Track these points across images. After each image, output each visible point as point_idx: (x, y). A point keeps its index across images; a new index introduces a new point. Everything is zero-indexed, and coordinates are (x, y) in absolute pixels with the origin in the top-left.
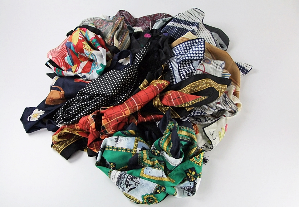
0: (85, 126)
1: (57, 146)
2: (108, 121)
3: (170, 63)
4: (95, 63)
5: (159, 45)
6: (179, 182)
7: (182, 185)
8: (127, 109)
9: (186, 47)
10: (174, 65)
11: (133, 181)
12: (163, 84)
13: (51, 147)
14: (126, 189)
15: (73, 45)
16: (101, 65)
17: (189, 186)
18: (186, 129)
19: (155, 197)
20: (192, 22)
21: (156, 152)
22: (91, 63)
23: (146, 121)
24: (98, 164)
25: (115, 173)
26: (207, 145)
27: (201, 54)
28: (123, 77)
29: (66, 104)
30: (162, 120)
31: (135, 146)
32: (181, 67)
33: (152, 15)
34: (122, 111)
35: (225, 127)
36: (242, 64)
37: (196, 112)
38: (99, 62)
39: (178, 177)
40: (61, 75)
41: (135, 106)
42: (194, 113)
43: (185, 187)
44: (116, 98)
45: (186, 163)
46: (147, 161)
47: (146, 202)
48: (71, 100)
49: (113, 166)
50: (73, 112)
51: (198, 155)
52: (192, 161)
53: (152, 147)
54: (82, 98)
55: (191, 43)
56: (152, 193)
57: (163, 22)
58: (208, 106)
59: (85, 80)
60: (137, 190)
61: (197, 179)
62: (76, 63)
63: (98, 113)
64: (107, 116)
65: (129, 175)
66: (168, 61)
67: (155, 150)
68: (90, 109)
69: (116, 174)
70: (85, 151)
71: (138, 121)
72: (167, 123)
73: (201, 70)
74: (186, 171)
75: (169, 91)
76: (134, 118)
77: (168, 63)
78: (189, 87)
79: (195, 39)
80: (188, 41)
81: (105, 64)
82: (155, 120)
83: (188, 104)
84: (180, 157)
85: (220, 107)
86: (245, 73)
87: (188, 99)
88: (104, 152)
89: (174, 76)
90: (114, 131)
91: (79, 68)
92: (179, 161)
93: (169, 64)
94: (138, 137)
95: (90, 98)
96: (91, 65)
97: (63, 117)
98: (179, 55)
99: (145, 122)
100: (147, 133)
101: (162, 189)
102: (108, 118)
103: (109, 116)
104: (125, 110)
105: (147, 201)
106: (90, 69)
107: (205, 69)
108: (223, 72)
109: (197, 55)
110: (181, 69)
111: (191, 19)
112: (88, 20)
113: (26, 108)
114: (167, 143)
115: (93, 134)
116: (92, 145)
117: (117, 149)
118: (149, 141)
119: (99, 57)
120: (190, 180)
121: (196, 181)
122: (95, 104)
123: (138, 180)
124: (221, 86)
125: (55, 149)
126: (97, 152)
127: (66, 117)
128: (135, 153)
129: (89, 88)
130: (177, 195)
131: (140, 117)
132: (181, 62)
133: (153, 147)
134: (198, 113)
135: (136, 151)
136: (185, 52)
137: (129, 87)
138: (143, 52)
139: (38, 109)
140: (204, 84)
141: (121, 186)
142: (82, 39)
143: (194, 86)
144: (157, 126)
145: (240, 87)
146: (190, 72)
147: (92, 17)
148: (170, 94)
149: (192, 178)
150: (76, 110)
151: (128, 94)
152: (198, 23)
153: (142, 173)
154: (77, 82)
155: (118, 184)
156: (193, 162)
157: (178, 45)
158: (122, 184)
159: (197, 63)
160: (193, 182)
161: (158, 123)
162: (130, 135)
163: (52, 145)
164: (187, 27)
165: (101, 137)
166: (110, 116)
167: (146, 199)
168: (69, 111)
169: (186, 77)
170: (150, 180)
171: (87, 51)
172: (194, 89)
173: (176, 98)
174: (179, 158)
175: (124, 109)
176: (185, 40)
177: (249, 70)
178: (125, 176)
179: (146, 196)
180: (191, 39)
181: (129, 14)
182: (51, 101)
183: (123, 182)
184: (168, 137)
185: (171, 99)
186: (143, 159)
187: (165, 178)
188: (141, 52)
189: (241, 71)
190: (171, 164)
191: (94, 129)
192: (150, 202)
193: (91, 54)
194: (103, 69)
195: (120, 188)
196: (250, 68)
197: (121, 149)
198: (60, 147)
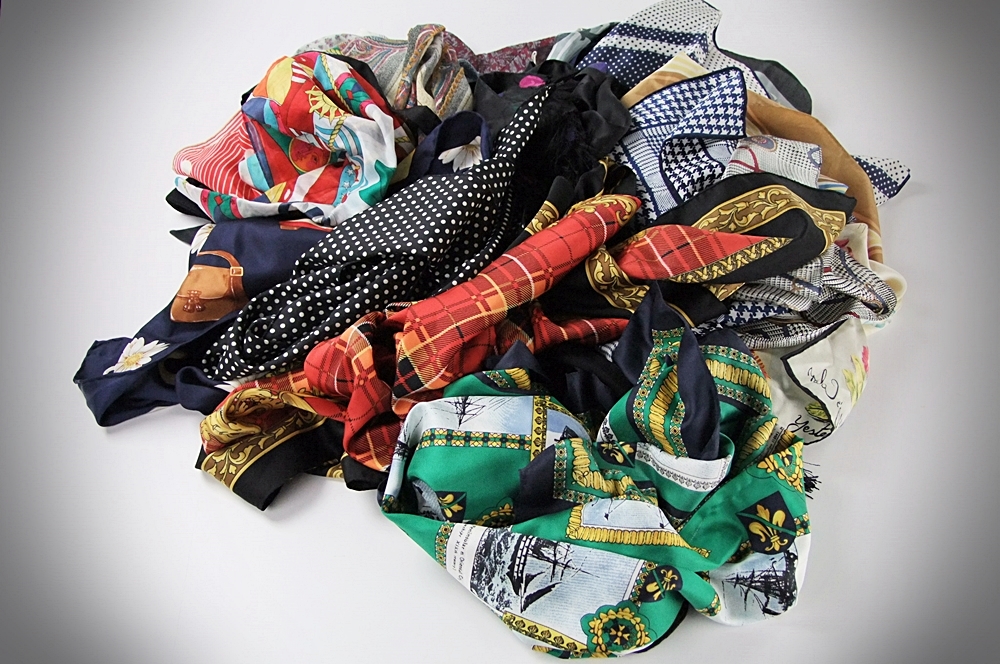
0: (331, 370)
1: (222, 457)
2: (423, 339)
3: (628, 155)
4: (350, 172)
5: (582, 101)
6: (723, 554)
7: (740, 569)
8: (496, 292)
9: (677, 100)
10: (644, 158)
11: (540, 556)
12: (619, 208)
13: (198, 466)
14: (511, 599)
15: (273, 104)
16: (378, 166)
17: (768, 567)
18: (728, 354)
19: (638, 620)
20: (683, 33)
21: (619, 451)
22: (337, 171)
23: (566, 337)
24: (391, 508)
25: (465, 534)
26: (807, 422)
27: (735, 118)
28: (465, 193)
29: (250, 307)
30: (625, 334)
31: (536, 425)
32: (667, 162)
33: (531, 43)
34: (476, 300)
35: (860, 357)
36: (875, 160)
37: (746, 307)
38: (369, 157)
39: (717, 538)
40: (228, 213)
41: (524, 278)
42: (741, 309)
43: (752, 576)
44: (441, 277)
45: (747, 477)
46: (589, 477)
47: (600, 641)
48: (271, 292)
49: (456, 508)
50: (280, 331)
51: (784, 450)
52: (769, 471)
53: (601, 430)
54: (311, 279)
55: (691, 90)
56: (626, 598)
57: (583, 39)
58: (791, 278)
59: (318, 223)
60: (561, 596)
61: (796, 540)
62: (282, 179)
63: (380, 320)
64: (418, 320)
65: (521, 537)
66: (620, 149)
67: (613, 442)
68: (347, 310)
69: (468, 537)
70: (331, 476)
71: (534, 341)
72: (646, 344)
73: (745, 165)
74: (748, 516)
75: (641, 233)
76: (518, 331)
77: (618, 157)
78: (712, 220)
79: (705, 77)
80: (682, 82)
81: (391, 162)
82: (599, 335)
83: (720, 266)
84: (722, 455)
85: (833, 282)
86: (889, 191)
87: (721, 248)
88: (415, 456)
89: (649, 190)
90: (448, 375)
91: (292, 190)
92: (719, 468)
93: (624, 158)
94: (542, 395)
95: (346, 274)
96: (338, 178)
97: (241, 346)
98: (655, 126)
99: (564, 341)
100: (575, 380)
101: (667, 580)
102: (422, 328)
103: (427, 321)
104: (485, 296)
105: (608, 639)
106: (334, 192)
107: (758, 162)
108: (820, 180)
109: (722, 122)
110: (670, 170)
111: (679, 25)
112: (318, 44)
113: (97, 345)
114: (662, 404)
115: (366, 392)
116: (360, 444)
117: (468, 438)
118: (584, 412)
119: (369, 138)
120: (767, 549)
121: (791, 549)
122: (366, 291)
123: (564, 552)
124: (827, 214)
125: (214, 469)
126: (383, 469)
127: (253, 349)
128: (539, 448)
129: (337, 241)
130: (722, 614)
131: (542, 325)
132: (668, 149)
133: (606, 430)
134: (754, 310)
135: (544, 443)
136: (677, 116)
137: (487, 235)
138: (527, 118)
139: (142, 339)
140: (767, 204)
141: (490, 589)
142: (303, 81)
143: (728, 213)
144: (610, 359)
145: (881, 233)
146: (705, 175)
147: (331, 35)
148: (648, 241)
149: (775, 539)
150: (292, 320)
151: (489, 254)
152: (704, 34)
153: (573, 527)
154: (290, 228)
155: (479, 579)
156: (774, 474)
157: (646, 98)
158: (496, 580)
159: (723, 150)
160: (782, 554)
161: (609, 350)
162: (512, 389)
163: (203, 455)
164: (668, 48)
165: (397, 408)
166: (430, 319)
167: (600, 633)
168: (265, 327)
169: (693, 192)
170: (612, 546)
171: (326, 119)
172: (729, 223)
173: (673, 248)
174: (719, 458)
175: (483, 293)
176: (669, 79)
177: (900, 183)
178: (506, 542)
179: (602, 615)
180: (690, 77)
181: (453, 39)
182: (193, 306)
183: (499, 567)
184: (663, 382)
185: (654, 257)
186: (573, 470)
187: (672, 537)
188: (521, 119)
189: (875, 184)
190: (684, 485)
191: (369, 371)
192: (618, 641)
193: (340, 126)
194: (384, 184)
195: (489, 599)
196: (903, 175)
197: (483, 439)
198: (234, 461)
